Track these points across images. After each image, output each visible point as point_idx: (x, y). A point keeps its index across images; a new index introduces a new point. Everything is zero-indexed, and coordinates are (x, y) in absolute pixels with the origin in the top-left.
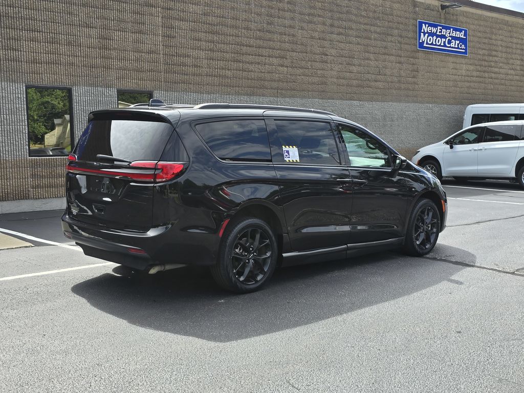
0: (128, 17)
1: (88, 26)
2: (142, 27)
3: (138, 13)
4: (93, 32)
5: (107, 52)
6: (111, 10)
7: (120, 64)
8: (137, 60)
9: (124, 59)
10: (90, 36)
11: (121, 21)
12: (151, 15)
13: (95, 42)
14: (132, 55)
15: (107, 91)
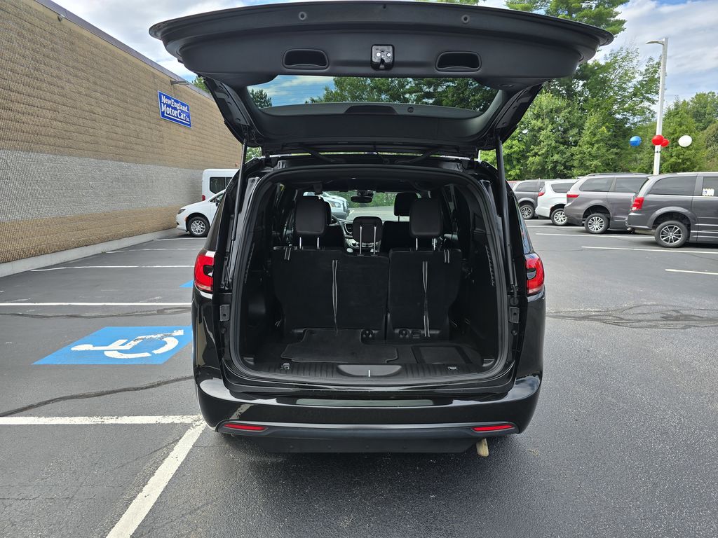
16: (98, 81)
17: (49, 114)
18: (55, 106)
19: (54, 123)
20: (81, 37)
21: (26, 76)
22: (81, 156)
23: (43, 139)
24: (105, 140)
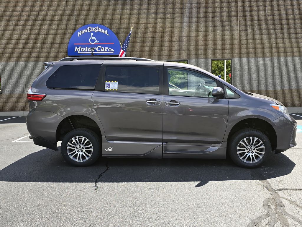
0: (220, 24)
1: (197, 31)
2: (227, 28)
3: (225, 21)
4: (200, 33)
5: (206, 42)
6: (210, 22)
7: (213, 47)
8: (223, 44)
9: (216, 44)
10: (198, 36)
11: (215, 26)
12: (233, 21)
13: (201, 38)
14: (220, 42)
15: (206, 61)
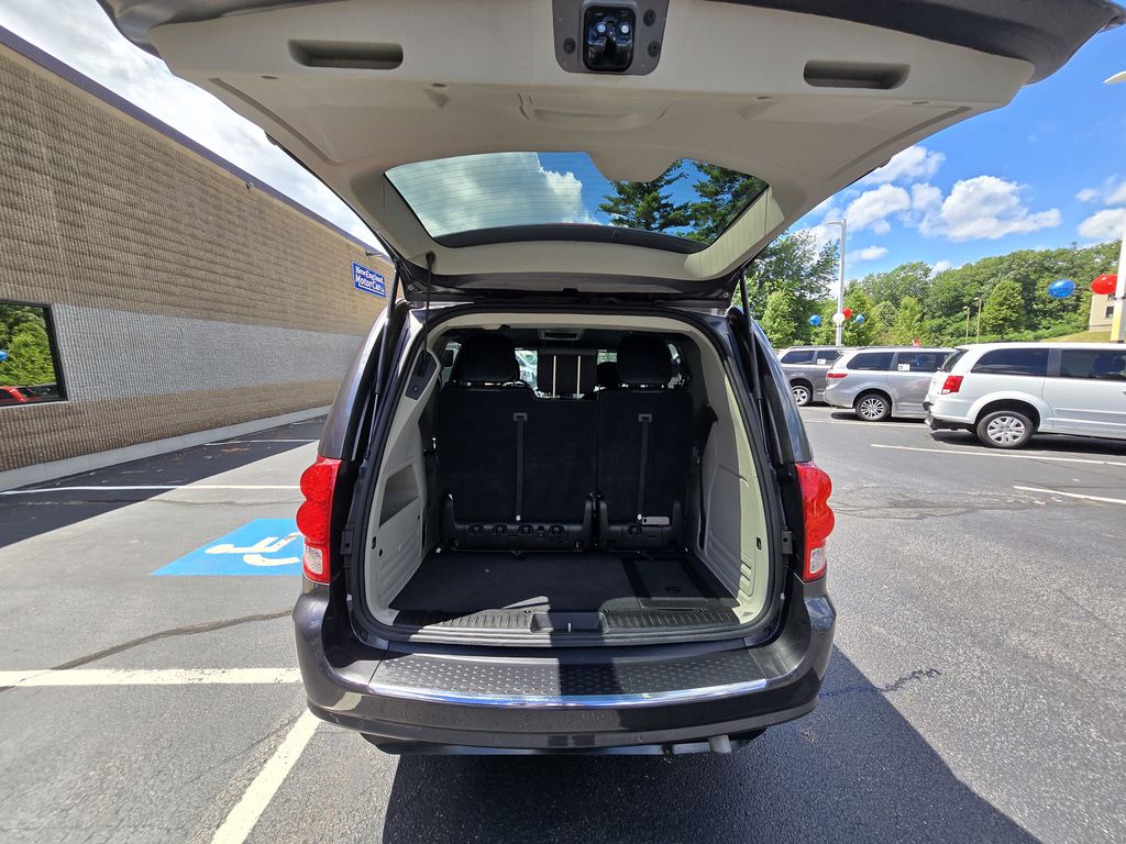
16: (288, 250)
17: (232, 282)
18: (239, 273)
19: (237, 290)
20: (271, 206)
21: (210, 242)
22: (266, 325)
23: (224, 307)
24: (295, 310)
